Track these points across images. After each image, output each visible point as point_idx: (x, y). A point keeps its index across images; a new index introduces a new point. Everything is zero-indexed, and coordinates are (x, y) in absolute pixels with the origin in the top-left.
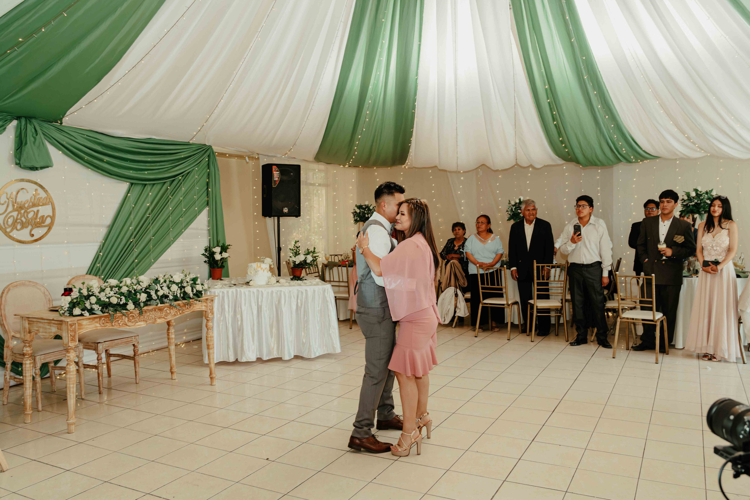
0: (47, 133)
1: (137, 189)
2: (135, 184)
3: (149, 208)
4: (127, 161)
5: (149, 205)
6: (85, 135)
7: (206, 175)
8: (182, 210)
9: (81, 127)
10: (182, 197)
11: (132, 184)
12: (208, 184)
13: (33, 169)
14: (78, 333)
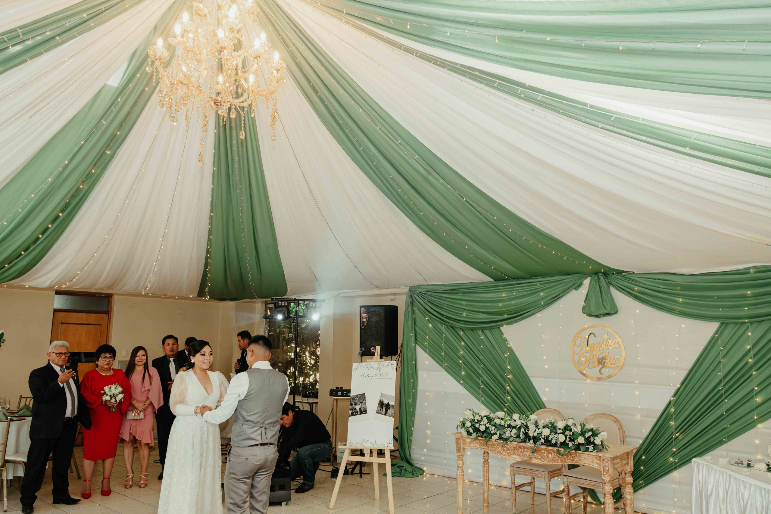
0: (615, 284)
6: (654, 279)
9: (652, 271)
11: (725, 324)
13: (597, 316)
14: (462, 446)
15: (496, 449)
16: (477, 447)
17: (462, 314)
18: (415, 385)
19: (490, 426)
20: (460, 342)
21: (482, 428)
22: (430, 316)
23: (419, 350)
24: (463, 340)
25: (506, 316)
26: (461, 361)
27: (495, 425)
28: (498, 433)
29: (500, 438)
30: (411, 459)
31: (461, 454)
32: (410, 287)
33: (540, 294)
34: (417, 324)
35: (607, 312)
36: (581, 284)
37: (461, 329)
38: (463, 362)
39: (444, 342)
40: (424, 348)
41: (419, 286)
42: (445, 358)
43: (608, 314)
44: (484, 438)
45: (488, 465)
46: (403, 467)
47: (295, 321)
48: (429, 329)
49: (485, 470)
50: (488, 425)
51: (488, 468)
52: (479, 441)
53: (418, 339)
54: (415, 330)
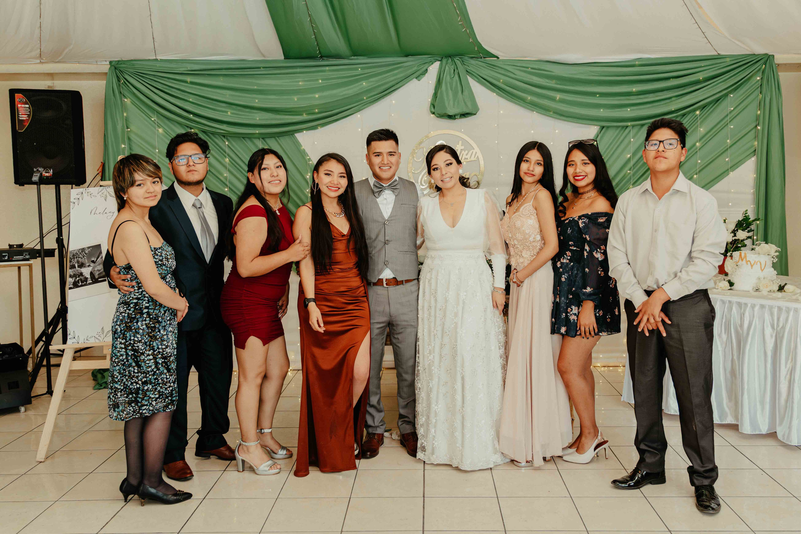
0: (475, 73)
1: (610, 135)
2: (608, 127)
3: (629, 160)
4: (595, 96)
5: (630, 157)
6: (527, 68)
7: (756, 103)
8: (697, 162)
9: (526, 57)
10: (697, 142)
11: (603, 127)
12: (758, 118)
13: (450, 117)
17: (227, 112)
24: (228, 155)
25: (305, 117)
26: (226, 189)
32: (111, 62)
33: (362, 84)
34: (133, 128)
35: (468, 112)
36: (427, 70)
37: (224, 136)
41: (132, 60)
43: (464, 115)
48: (158, 137)
54: (129, 139)
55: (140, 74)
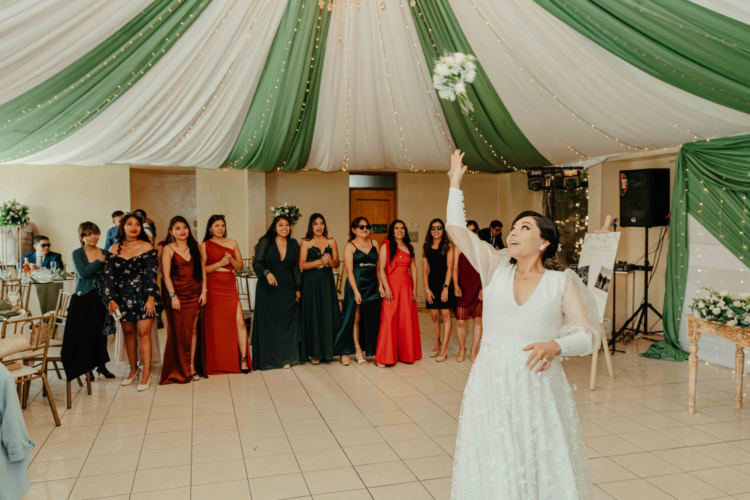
14: (695, 330)
15: (734, 336)
16: (712, 332)
17: (747, 174)
18: (685, 260)
19: (729, 309)
20: (743, 209)
21: (716, 311)
22: (704, 179)
23: (692, 220)
24: (746, 206)
26: (741, 233)
27: (733, 309)
28: (735, 319)
29: (739, 324)
30: (678, 342)
31: (693, 338)
32: (682, 145)
34: (690, 188)
37: (744, 193)
38: (745, 234)
39: (722, 209)
40: (697, 217)
41: (694, 142)
42: (723, 229)
44: (718, 323)
45: (741, 355)
46: (663, 349)
47: (551, 191)
48: (704, 194)
49: (738, 361)
50: (724, 308)
51: (741, 359)
52: (715, 326)
53: (690, 206)
54: (687, 197)
55: (696, 152)
